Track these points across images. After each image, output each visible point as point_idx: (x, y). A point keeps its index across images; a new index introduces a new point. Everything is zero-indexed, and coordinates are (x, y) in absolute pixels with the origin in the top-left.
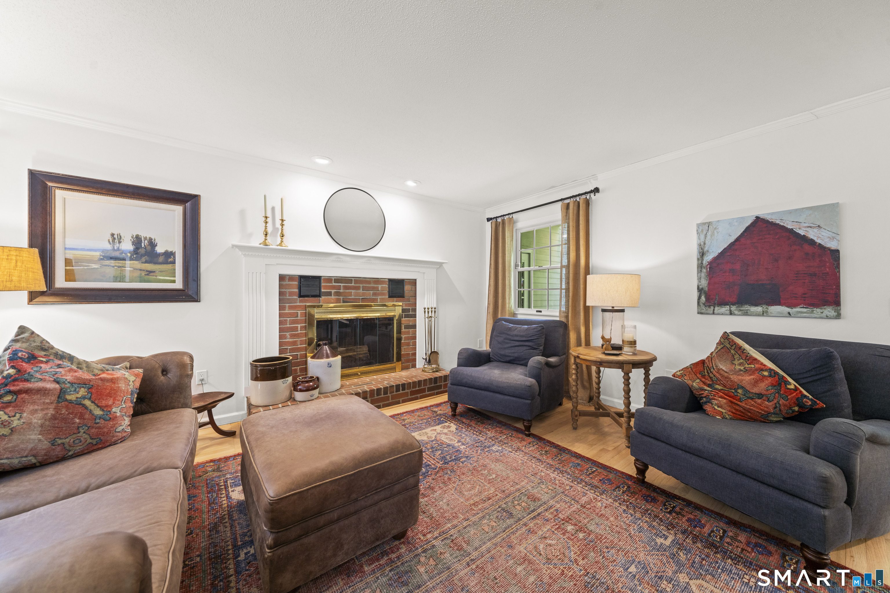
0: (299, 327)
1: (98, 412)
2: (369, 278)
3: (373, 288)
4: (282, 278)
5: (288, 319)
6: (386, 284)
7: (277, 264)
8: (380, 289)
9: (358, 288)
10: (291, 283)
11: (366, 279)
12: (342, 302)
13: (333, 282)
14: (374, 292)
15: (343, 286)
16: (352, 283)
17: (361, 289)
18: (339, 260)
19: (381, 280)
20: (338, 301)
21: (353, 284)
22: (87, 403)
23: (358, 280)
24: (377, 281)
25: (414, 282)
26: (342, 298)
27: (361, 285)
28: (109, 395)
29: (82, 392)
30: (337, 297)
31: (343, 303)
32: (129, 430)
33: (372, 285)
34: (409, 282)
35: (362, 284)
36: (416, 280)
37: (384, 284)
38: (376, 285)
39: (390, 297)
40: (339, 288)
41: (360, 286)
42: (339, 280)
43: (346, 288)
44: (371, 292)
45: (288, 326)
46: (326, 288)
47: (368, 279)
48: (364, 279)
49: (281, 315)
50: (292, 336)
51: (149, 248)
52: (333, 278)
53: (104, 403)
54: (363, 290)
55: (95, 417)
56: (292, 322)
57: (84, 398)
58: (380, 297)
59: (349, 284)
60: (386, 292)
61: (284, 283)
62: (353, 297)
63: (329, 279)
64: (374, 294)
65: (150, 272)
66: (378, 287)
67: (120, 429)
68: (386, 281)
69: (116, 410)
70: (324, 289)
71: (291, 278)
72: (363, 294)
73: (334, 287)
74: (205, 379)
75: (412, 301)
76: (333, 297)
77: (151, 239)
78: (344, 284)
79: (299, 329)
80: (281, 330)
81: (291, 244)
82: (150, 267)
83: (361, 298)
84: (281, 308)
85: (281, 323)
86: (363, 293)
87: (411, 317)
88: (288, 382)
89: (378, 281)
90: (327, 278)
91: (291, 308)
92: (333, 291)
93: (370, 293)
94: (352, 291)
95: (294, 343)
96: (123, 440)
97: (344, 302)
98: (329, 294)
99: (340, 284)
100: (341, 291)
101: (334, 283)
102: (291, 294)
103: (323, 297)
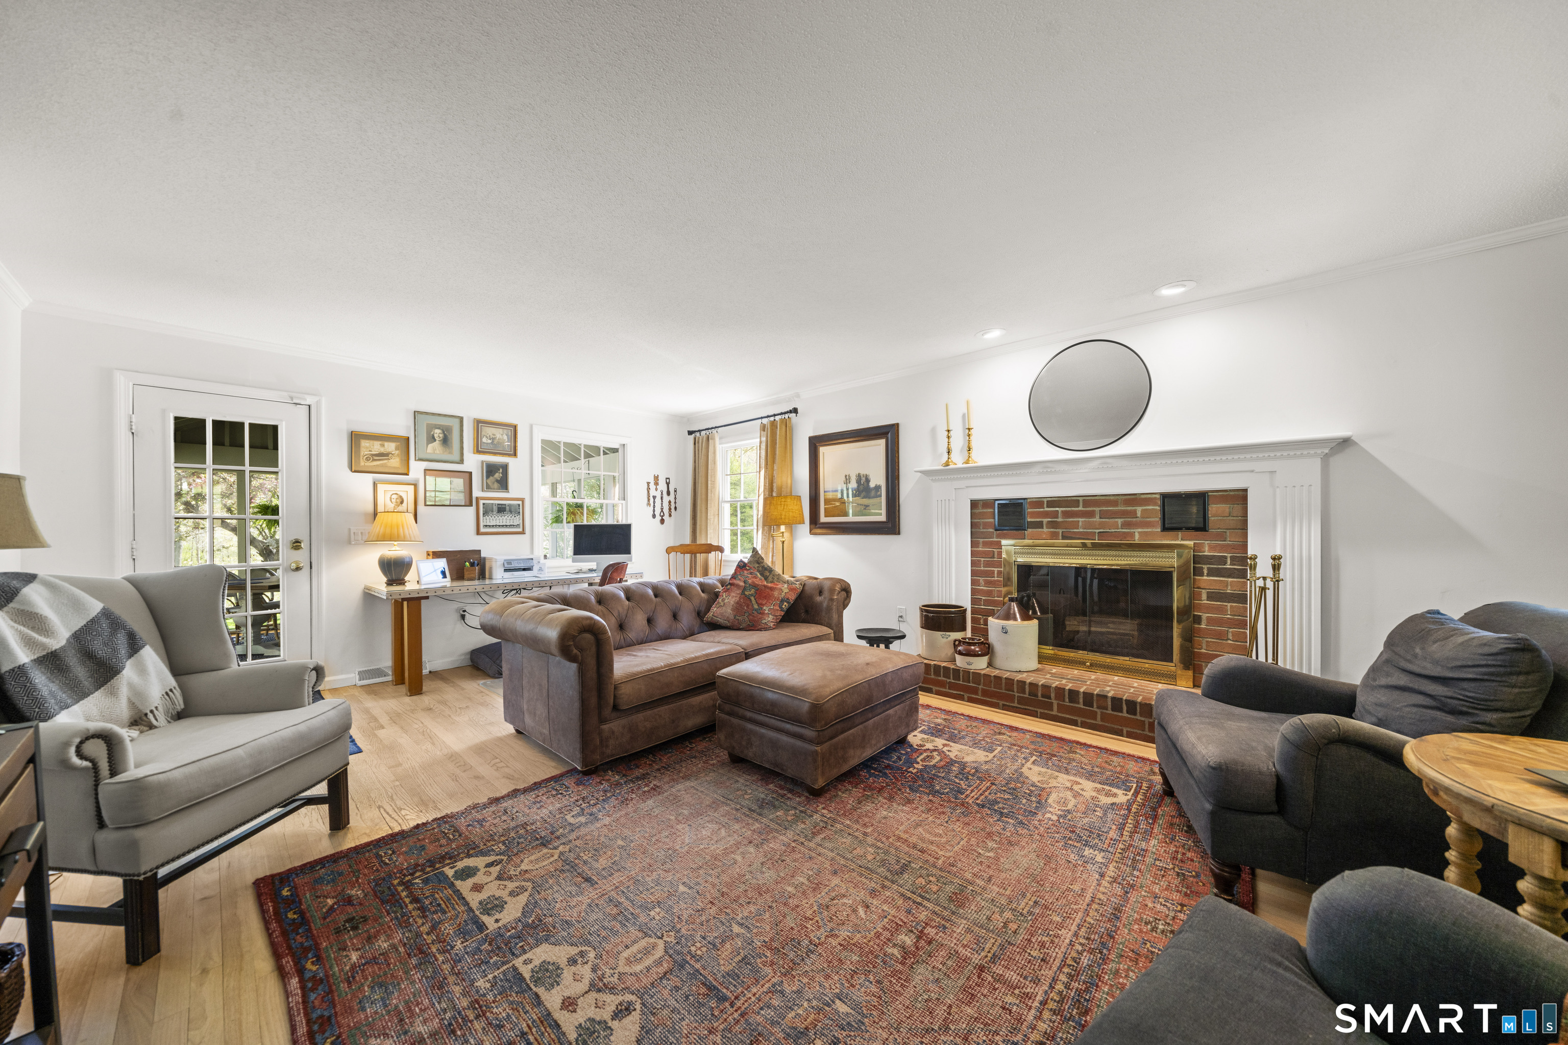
0: (996, 572)
1: (756, 606)
2: (1114, 495)
3: (1123, 514)
4: (974, 504)
5: (982, 559)
6: (1155, 504)
7: (967, 487)
8: (1139, 514)
9: (1091, 514)
10: (985, 510)
11: (1107, 498)
12: (1060, 537)
13: (1045, 506)
14: (1125, 522)
15: (1062, 511)
16: (1078, 507)
17: (1098, 516)
18: (1049, 470)
19: (1143, 496)
20: (1054, 536)
21: (1081, 508)
22: (752, 598)
23: (1091, 501)
24: (1133, 499)
25: (1240, 497)
26: (1060, 531)
27: (1097, 509)
28: (765, 597)
29: (753, 591)
30: (1052, 530)
31: (1062, 539)
32: (772, 625)
33: (1121, 508)
34: (1222, 496)
35: (1099, 506)
36: (1246, 490)
37: (1149, 505)
38: (1129, 508)
39: (1165, 529)
40: (1055, 514)
41: (1094, 511)
42: (1054, 502)
43: (1066, 514)
44: (1120, 521)
45: (982, 568)
46: (1033, 515)
47: (1112, 498)
48: (1103, 498)
49: (973, 554)
50: (988, 583)
51: (866, 484)
52: (1045, 500)
53: (760, 601)
54: (1100, 518)
55: (753, 609)
56: (987, 564)
57: (752, 595)
58: (1140, 530)
59: (1073, 509)
60: (1157, 519)
61: (977, 511)
62: (1082, 530)
63: (1038, 503)
64: (1126, 525)
65: (867, 506)
66: (1135, 511)
67: (764, 621)
68: (1155, 498)
69: (766, 609)
70: (1031, 518)
71: (988, 503)
72: (1102, 525)
73: (1046, 514)
74: (904, 616)
75: (1232, 539)
76: (1045, 530)
77: (867, 475)
78: (1064, 509)
79: (996, 576)
80: (973, 573)
81: (981, 458)
82: (866, 501)
83: (1097, 531)
84: (974, 544)
85: (973, 564)
86: (1101, 523)
87: (1229, 577)
88: (950, 639)
89: (1136, 499)
90: (1034, 500)
91: (985, 544)
92: (1045, 520)
93: (1117, 522)
94: (1080, 519)
95: (989, 593)
96: (766, 629)
97: (1064, 538)
98: (1039, 525)
99: (1057, 509)
100: (1060, 520)
101: (1047, 507)
102: (986, 525)
103: (1030, 530)
